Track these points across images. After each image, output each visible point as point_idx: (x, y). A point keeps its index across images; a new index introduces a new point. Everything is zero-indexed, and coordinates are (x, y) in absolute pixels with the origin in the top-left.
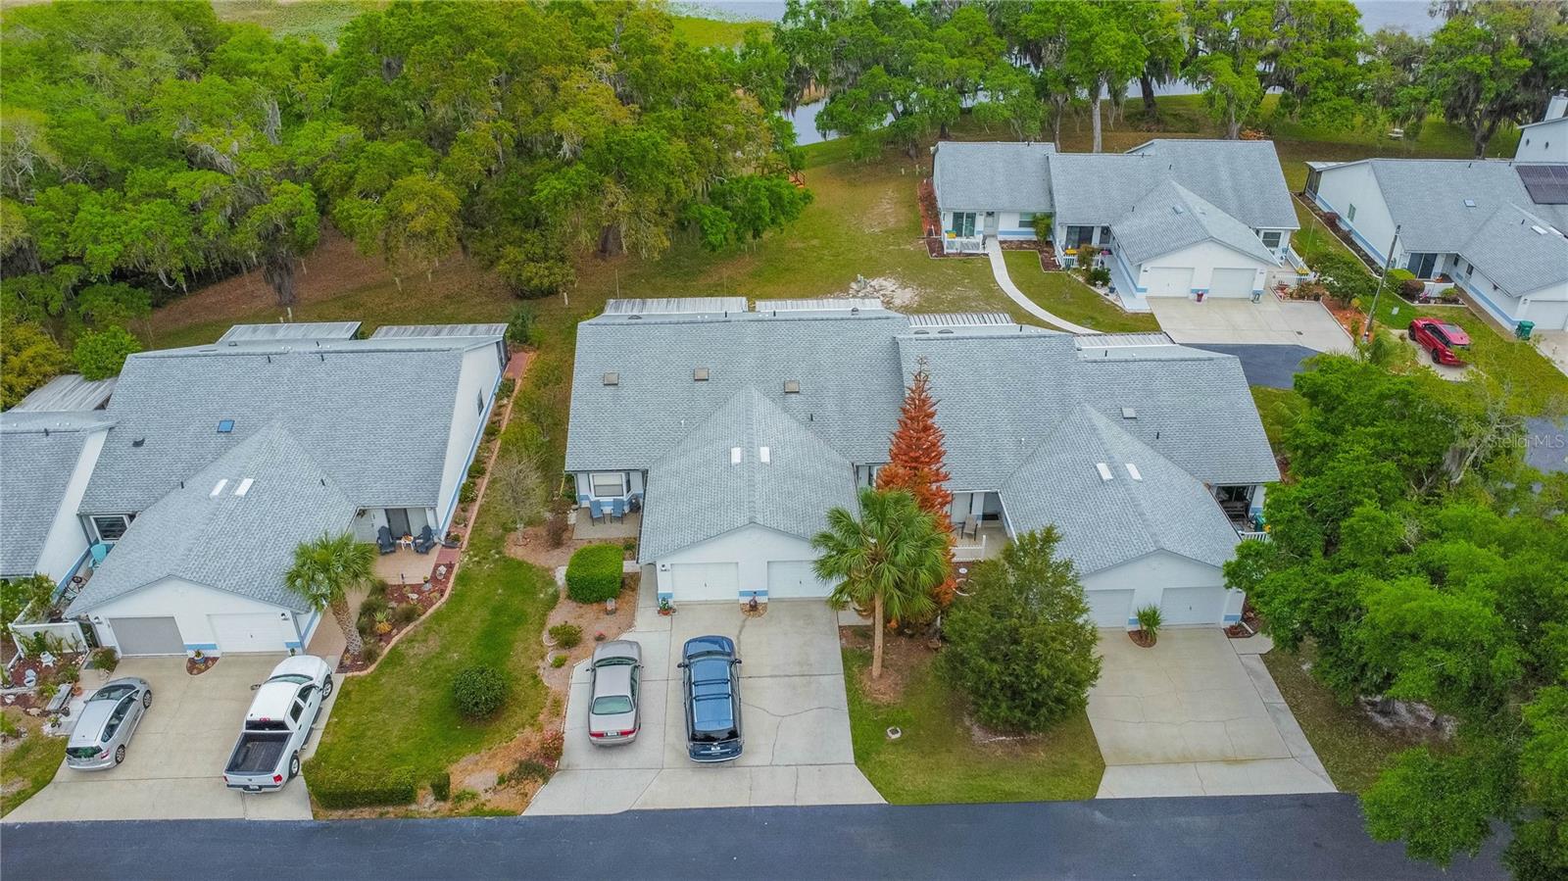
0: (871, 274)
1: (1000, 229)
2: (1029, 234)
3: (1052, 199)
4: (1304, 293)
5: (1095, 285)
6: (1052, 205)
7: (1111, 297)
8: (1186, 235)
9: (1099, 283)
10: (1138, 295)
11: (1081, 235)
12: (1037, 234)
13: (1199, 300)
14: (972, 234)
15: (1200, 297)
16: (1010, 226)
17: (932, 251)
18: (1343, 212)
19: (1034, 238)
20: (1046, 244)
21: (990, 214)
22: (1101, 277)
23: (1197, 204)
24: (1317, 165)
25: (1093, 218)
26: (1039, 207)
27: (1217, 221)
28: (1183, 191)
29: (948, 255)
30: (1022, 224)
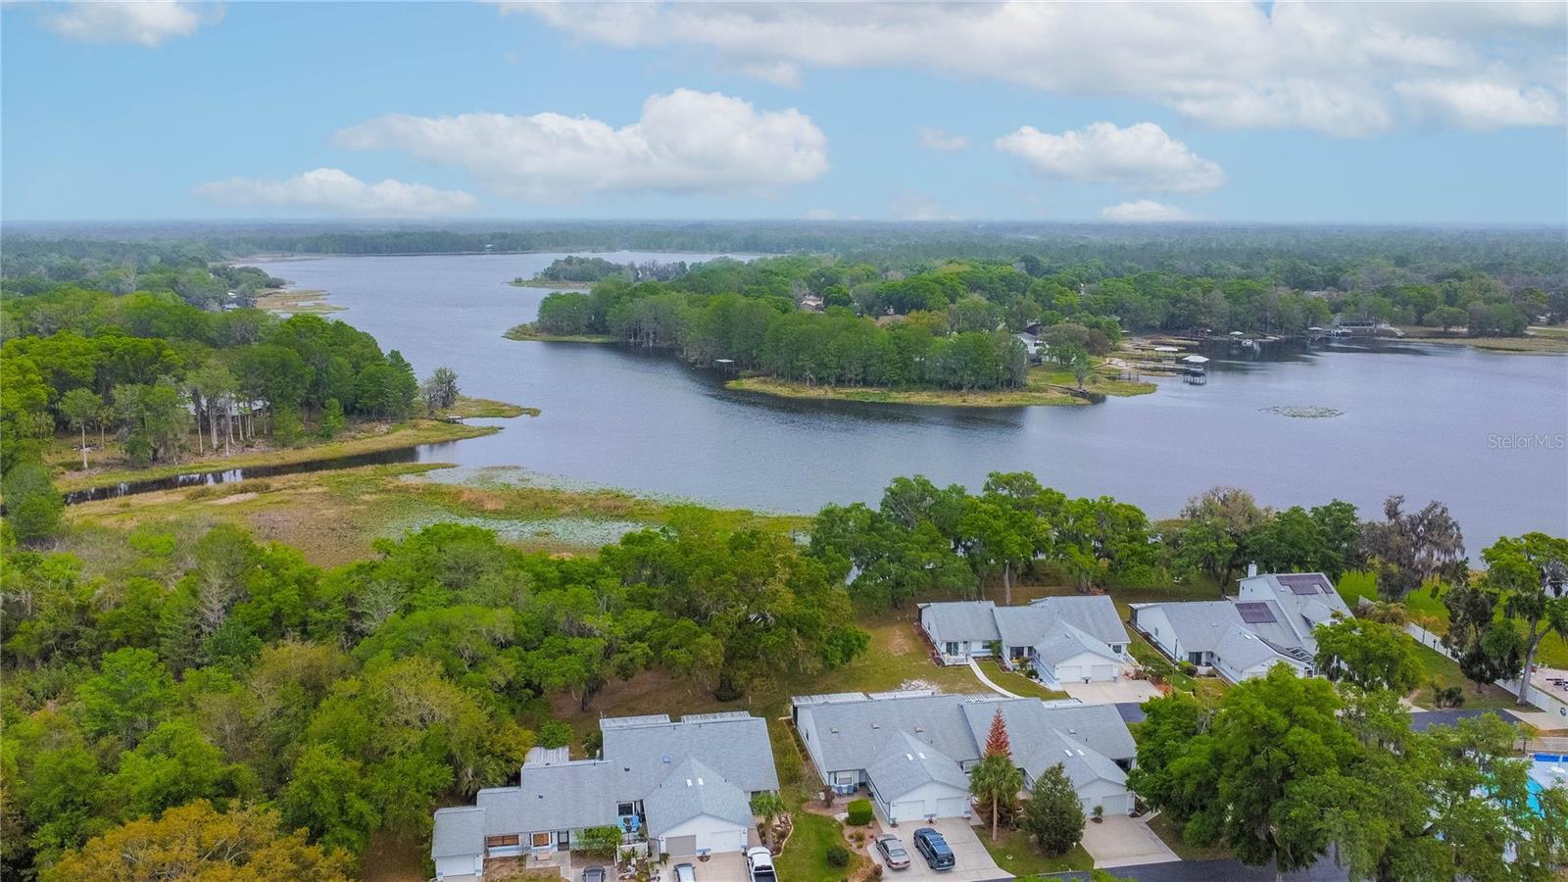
0: (910, 679)
1: (973, 650)
2: (988, 653)
3: (998, 632)
4: (1138, 676)
5: (1031, 678)
6: (1000, 636)
7: (1041, 684)
8: (1074, 650)
9: (1033, 677)
10: (1056, 682)
11: (1017, 652)
12: (993, 652)
13: (1087, 683)
14: (956, 654)
15: (1087, 681)
16: (977, 648)
17: (938, 665)
18: (1152, 632)
19: (992, 655)
20: (998, 657)
21: (965, 642)
22: (1033, 673)
23: (1078, 633)
24: (1135, 606)
25: (1024, 643)
26: (993, 637)
27: (1089, 641)
28: (1068, 626)
29: (947, 666)
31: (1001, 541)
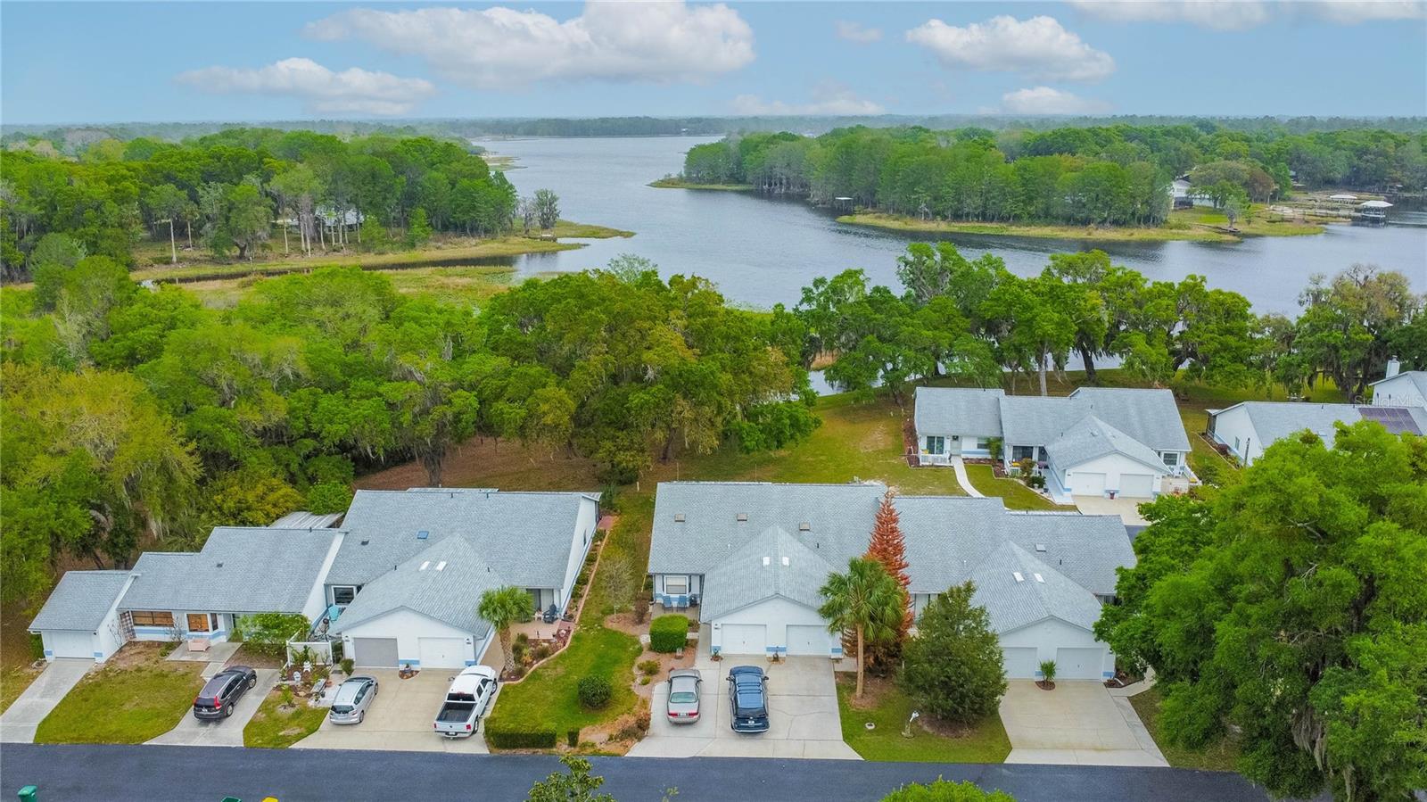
0: (865, 477)
1: (963, 450)
2: (985, 454)
3: (1001, 428)
5: (1033, 487)
6: (1002, 432)
7: (1045, 495)
8: (1100, 450)
9: (1036, 485)
10: (1066, 493)
11: (1024, 452)
12: (991, 453)
13: (1112, 498)
14: (941, 452)
15: (1112, 495)
16: (970, 447)
17: (911, 463)
19: (989, 457)
20: (998, 461)
21: (955, 438)
22: (1040, 482)
23: (1109, 431)
24: (1213, 412)
25: (1033, 441)
26: (992, 434)
27: (1123, 441)
28: (1099, 422)
29: (923, 466)
30: (980, 446)
31: (1033, 318)
